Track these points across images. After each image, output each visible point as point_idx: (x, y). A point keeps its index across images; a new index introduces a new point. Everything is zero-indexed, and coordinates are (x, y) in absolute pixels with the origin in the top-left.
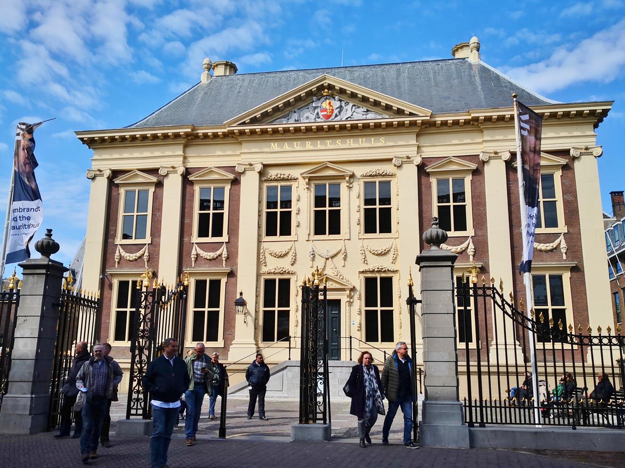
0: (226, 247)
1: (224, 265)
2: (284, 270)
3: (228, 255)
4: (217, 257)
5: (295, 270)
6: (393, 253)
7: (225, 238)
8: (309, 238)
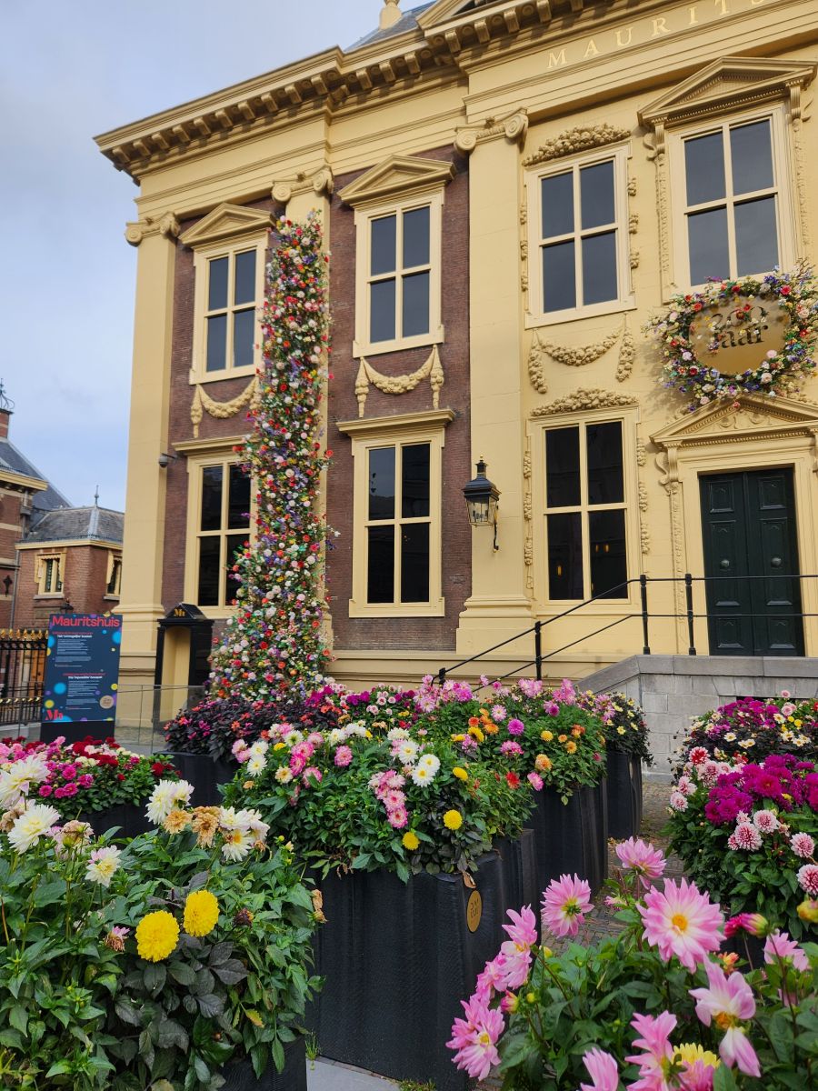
0: (441, 357)
1: (436, 404)
2: (602, 395)
3: (446, 376)
4: (417, 387)
5: (633, 395)
7: (435, 334)
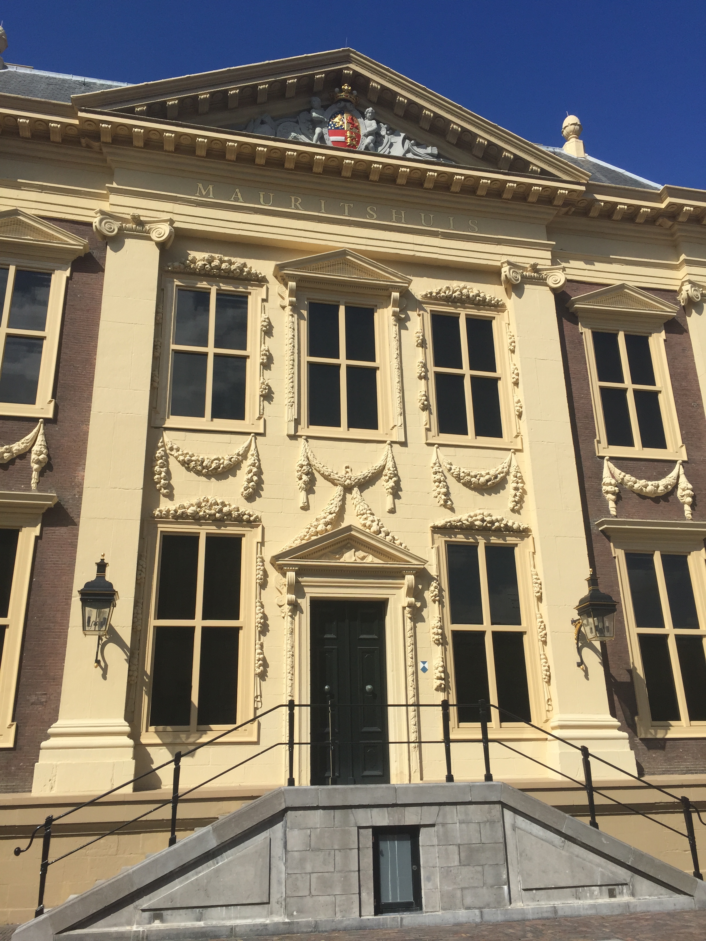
0: (45, 434)
1: (33, 486)
2: (225, 509)
3: (48, 455)
4: (12, 461)
5: (257, 514)
6: (515, 485)
7: (43, 408)
8: (296, 430)
